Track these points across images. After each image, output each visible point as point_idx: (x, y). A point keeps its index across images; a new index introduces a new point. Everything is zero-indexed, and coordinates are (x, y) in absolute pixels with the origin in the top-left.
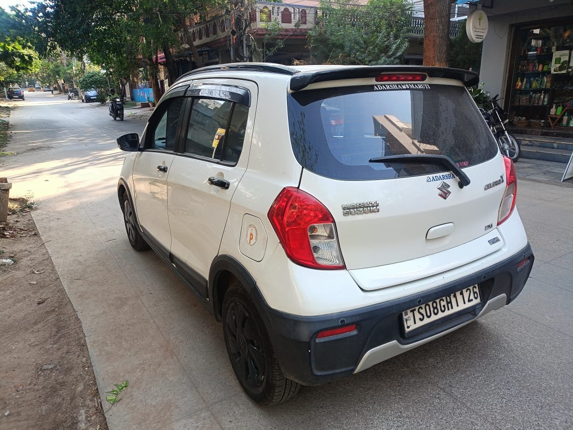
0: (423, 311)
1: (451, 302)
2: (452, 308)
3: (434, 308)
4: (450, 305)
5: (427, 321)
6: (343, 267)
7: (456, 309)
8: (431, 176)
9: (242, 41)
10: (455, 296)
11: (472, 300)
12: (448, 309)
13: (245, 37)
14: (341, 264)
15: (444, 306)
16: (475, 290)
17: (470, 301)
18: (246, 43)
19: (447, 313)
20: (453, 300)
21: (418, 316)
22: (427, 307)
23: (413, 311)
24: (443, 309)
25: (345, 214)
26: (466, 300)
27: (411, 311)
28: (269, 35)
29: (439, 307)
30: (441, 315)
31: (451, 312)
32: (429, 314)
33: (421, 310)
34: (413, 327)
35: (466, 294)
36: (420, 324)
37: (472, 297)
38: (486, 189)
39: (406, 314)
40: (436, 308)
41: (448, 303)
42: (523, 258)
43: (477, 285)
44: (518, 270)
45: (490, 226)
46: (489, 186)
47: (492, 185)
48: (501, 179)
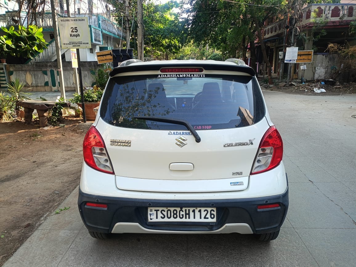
0: (165, 213)
1: (189, 214)
2: (189, 218)
3: (174, 214)
4: (187, 216)
5: (166, 220)
6: (113, 173)
7: (192, 220)
8: (172, 132)
9: (291, 33)
10: (194, 211)
11: (208, 218)
12: (186, 218)
13: (294, 29)
14: (112, 171)
15: (183, 215)
16: (212, 212)
17: (205, 218)
18: (294, 34)
19: (184, 220)
20: (192, 213)
21: (160, 215)
22: (169, 212)
23: (157, 211)
24: (181, 216)
25: (111, 145)
26: (203, 216)
27: (155, 210)
28: (316, 26)
29: (178, 214)
30: (178, 220)
31: (187, 220)
32: (169, 216)
33: (163, 212)
34: (155, 220)
35: (204, 213)
36: (160, 220)
37: (208, 216)
38: (224, 146)
39: (151, 211)
40: (176, 214)
41: (186, 214)
42: (265, 202)
43: (215, 209)
44: (259, 210)
45: (241, 173)
46: (230, 145)
47: (234, 144)
48: (249, 142)
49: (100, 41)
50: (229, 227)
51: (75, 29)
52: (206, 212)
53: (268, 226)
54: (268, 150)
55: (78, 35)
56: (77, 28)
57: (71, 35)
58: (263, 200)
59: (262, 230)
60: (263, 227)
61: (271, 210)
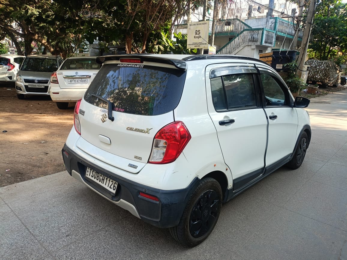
0: (94, 174)
1: (104, 180)
2: (103, 183)
4: (103, 181)
5: (93, 179)
6: (80, 134)
7: (103, 185)
8: (102, 109)
10: (107, 179)
15: (101, 179)
16: (115, 185)
17: (110, 187)
19: (100, 183)
20: (105, 180)
21: (91, 174)
22: (96, 174)
23: (91, 170)
26: (110, 185)
30: (98, 182)
32: (95, 177)
33: (93, 172)
34: (88, 176)
35: (111, 183)
36: (91, 178)
37: (112, 187)
38: (127, 129)
39: (88, 169)
40: (98, 177)
41: (103, 179)
42: (144, 190)
43: (117, 183)
44: (139, 196)
45: (140, 158)
46: (131, 129)
47: (134, 129)
48: (146, 130)
49: (271, 43)
50: (123, 203)
51: (198, 32)
52: (112, 182)
53: (150, 217)
54: (162, 143)
55: (200, 37)
56: (200, 30)
57: (195, 37)
58: (143, 188)
59: (145, 218)
60: (146, 216)
61: (147, 200)
